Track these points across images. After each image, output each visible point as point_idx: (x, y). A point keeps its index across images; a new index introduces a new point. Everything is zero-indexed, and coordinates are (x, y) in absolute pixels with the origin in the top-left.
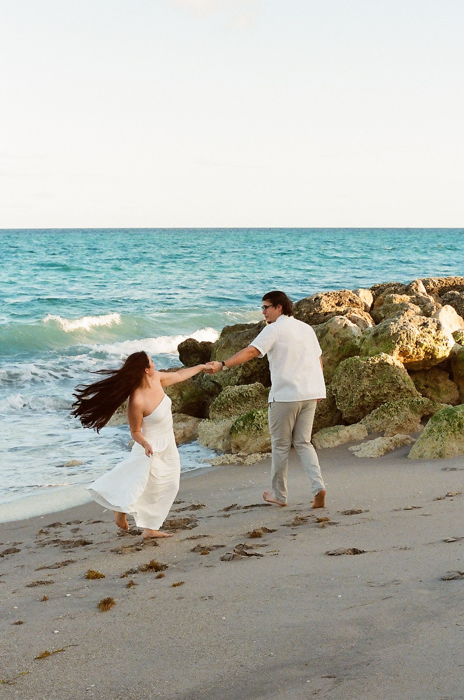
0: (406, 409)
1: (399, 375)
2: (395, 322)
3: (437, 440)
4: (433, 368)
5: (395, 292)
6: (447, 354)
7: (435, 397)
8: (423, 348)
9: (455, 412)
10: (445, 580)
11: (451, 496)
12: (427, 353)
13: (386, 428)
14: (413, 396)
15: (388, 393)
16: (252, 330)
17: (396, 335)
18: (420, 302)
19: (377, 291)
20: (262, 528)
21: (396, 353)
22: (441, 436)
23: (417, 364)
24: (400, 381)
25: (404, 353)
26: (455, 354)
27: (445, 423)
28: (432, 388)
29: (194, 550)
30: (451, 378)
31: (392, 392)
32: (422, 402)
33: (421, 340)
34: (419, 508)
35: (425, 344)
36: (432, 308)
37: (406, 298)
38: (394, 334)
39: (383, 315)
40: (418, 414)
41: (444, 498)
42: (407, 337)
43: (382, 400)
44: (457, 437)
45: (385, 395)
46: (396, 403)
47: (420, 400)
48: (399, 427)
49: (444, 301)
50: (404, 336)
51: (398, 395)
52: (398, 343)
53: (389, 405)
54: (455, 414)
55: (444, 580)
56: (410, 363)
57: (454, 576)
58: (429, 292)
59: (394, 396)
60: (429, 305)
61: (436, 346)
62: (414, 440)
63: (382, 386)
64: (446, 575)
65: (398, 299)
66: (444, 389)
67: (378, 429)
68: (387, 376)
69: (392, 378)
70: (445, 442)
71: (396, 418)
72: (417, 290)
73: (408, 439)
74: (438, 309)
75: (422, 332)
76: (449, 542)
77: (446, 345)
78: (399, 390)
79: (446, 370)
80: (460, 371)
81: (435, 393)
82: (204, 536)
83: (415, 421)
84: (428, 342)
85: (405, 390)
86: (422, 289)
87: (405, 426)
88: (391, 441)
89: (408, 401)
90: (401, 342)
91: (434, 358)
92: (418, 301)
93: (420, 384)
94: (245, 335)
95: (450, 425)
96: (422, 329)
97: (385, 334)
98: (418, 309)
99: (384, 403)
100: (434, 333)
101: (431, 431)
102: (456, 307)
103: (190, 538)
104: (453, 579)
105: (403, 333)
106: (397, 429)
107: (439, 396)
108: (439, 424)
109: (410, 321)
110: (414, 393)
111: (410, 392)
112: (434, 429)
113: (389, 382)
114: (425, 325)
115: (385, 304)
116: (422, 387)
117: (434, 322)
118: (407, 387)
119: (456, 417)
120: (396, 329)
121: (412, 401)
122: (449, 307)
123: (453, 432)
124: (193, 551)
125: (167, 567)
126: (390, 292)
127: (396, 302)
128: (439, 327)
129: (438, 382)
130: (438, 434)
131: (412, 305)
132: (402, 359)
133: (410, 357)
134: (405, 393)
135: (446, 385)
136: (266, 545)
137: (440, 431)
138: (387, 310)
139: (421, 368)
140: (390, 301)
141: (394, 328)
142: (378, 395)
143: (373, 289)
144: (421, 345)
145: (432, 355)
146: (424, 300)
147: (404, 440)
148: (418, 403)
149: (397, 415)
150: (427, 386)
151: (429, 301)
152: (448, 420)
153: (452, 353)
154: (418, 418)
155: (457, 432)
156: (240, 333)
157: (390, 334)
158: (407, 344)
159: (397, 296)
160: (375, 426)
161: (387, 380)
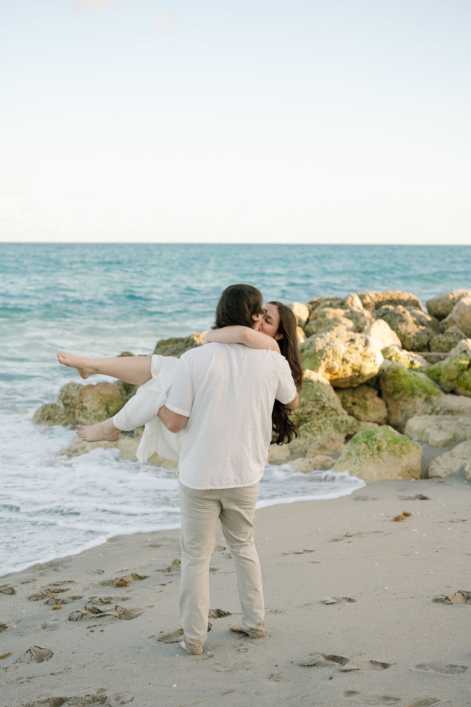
0: (330, 428)
1: (324, 393)
2: (322, 337)
3: (355, 464)
4: (361, 385)
5: (331, 306)
6: (376, 371)
7: (362, 415)
8: (350, 365)
9: (374, 434)
10: (305, 666)
11: (350, 536)
12: (354, 371)
13: (308, 448)
14: (338, 414)
15: (312, 411)
16: (180, 345)
17: (322, 352)
18: (354, 316)
19: (314, 305)
20: (132, 574)
21: (322, 369)
22: (359, 460)
23: (344, 381)
24: (325, 400)
25: (330, 370)
26: (383, 371)
27: (364, 445)
28: (359, 405)
29: (48, 602)
30: (380, 395)
31: (316, 410)
32: (347, 422)
33: (347, 357)
34: (311, 551)
35: (352, 361)
36: (365, 323)
37: (340, 312)
38: (320, 351)
39: (314, 330)
40: (342, 433)
41: (342, 539)
42: (333, 353)
43: (306, 418)
44: (376, 461)
45: (309, 413)
46: (320, 421)
47: (344, 419)
48: (321, 447)
49: (378, 316)
50: (330, 353)
51: (322, 413)
52: (324, 360)
53: (312, 424)
54: (374, 437)
55: (303, 666)
56: (336, 380)
57: (315, 662)
58: (365, 306)
59: (318, 414)
60: (362, 320)
61: (364, 364)
62: (334, 461)
63: (306, 405)
64: (306, 659)
65: (331, 313)
66: (372, 407)
67: (300, 448)
68: (310, 394)
69: (316, 396)
70: (363, 467)
71: (319, 437)
72: (352, 304)
73: (328, 460)
74: (371, 323)
75: (348, 348)
76: (327, 604)
77: (374, 361)
78: (323, 408)
79: (375, 387)
80: (389, 388)
81: (362, 411)
82: (70, 582)
83: (339, 440)
84: (355, 359)
85: (329, 409)
86: (358, 303)
87: (328, 446)
88: (310, 463)
89: (332, 420)
90: (327, 359)
91: (360, 375)
92: (352, 316)
93: (347, 401)
94: (172, 350)
95: (369, 448)
96: (349, 345)
97: (311, 351)
98: (351, 324)
99: (307, 422)
100: (361, 349)
101: (349, 454)
102: (389, 322)
103: (53, 584)
104: (314, 665)
105: (330, 349)
106: (319, 449)
107: (366, 414)
108: (358, 447)
109: (337, 337)
110: (339, 411)
111: (335, 410)
112: (353, 452)
113: (313, 400)
114: (352, 341)
115: (319, 319)
116: (349, 405)
117: (362, 337)
118: (332, 405)
119: (375, 440)
120: (322, 345)
121: (336, 420)
122: (382, 322)
123: (372, 455)
124: (46, 603)
125: (6, 627)
126: (325, 306)
127: (330, 317)
128: (367, 343)
129: (366, 399)
130: (357, 457)
131: (344, 320)
132: (328, 376)
133: (336, 374)
134: (329, 411)
135: (374, 402)
136: (128, 599)
137: (358, 454)
138: (319, 325)
139: (348, 385)
140: (323, 316)
141: (320, 344)
142: (302, 413)
143: (311, 303)
144: (347, 362)
145: (359, 372)
146: (359, 315)
147: (324, 462)
148: (342, 422)
149: (321, 434)
150: (354, 404)
151: (362, 315)
152: (366, 443)
153: (382, 370)
154: (342, 437)
155: (376, 456)
156: (167, 348)
157: (315, 350)
158: (333, 360)
159: (331, 310)
160: (297, 446)
161: (311, 398)
